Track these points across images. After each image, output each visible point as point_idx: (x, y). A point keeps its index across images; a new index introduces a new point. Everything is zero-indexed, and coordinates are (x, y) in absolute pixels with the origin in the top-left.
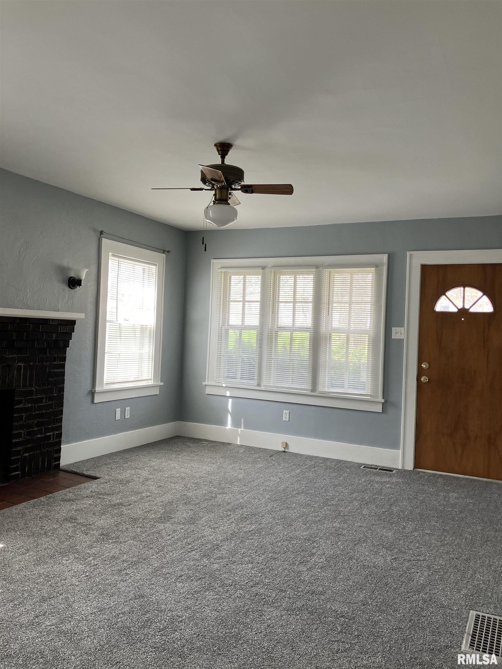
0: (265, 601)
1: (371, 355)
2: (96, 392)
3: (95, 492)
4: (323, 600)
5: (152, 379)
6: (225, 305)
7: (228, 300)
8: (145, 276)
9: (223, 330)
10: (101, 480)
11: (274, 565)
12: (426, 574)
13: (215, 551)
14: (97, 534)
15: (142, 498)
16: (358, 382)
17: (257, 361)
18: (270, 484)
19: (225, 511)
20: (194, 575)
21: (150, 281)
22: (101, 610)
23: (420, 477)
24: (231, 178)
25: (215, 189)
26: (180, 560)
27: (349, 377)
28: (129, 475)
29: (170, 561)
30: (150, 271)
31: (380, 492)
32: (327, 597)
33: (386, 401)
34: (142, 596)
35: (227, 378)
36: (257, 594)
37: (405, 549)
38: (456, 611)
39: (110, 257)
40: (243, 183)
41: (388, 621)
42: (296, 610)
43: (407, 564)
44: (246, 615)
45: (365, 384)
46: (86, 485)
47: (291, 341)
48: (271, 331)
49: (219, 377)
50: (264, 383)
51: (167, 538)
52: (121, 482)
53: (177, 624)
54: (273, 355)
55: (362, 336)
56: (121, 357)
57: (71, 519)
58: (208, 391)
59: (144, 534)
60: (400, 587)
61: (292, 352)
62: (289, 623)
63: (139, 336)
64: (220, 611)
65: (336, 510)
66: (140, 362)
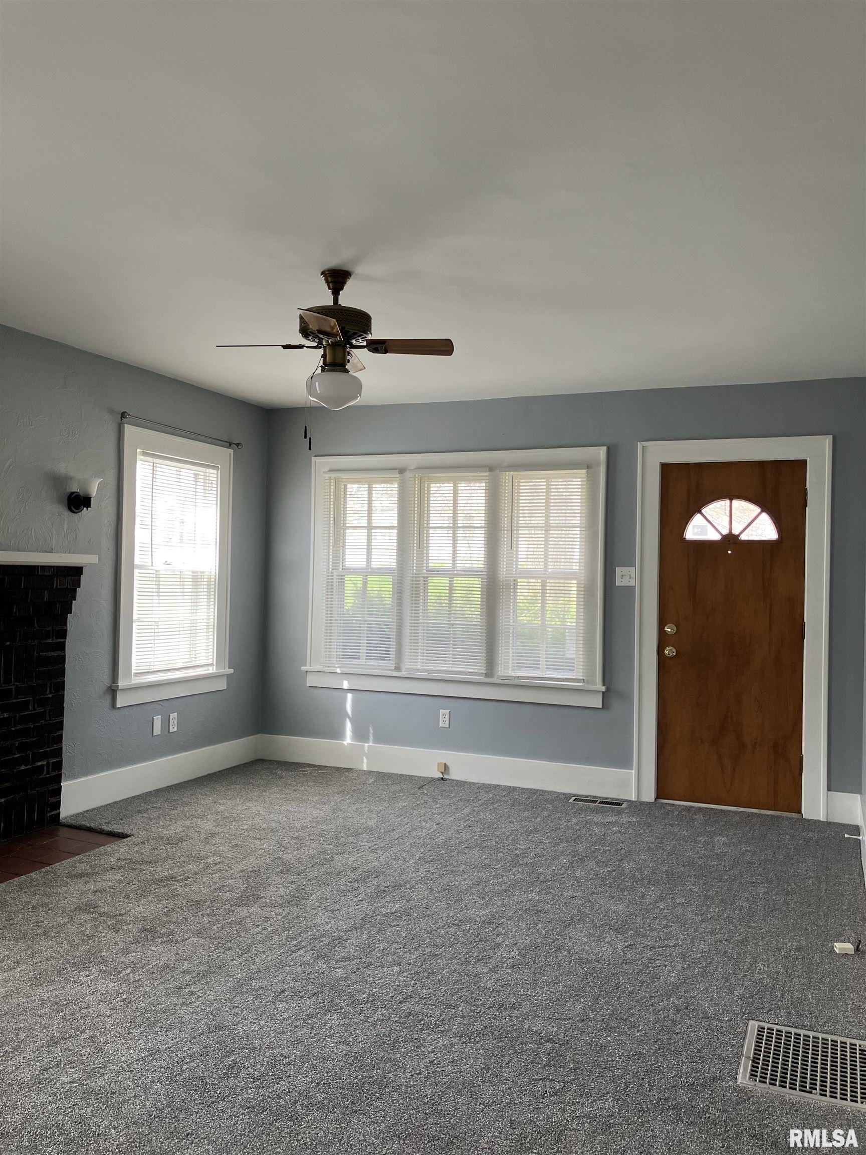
0: (424, 1024)
1: (582, 614)
2: (120, 688)
3: (125, 859)
4: (517, 1017)
5: (215, 664)
6: (337, 535)
7: (342, 525)
8: (198, 487)
9: (335, 577)
10: (134, 840)
11: (435, 966)
12: (679, 967)
13: (337, 948)
14: (135, 930)
15: (207, 867)
16: (562, 659)
17: (393, 628)
18: (420, 833)
19: (349, 882)
20: (305, 988)
21: (207, 495)
22: (154, 1053)
23: (667, 812)
24: (350, 329)
25: (324, 347)
26: (281, 966)
27: (546, 651)
28: (181, 829)
29: (262, 967)
30: (208, 478)
31: (602, 841)
32: (523, 1012)
33: (608, 690)
34: (220, 1028)
35: (343, 658)
36: (410, 1014)
37: (645, 930)
38: (726, 1023)
39: (138, 457)
40: (369, 337)
41: (621, 1043)
42: (475, 1035)
43: (649, 953)
44: (394, 1047)
45: (573, 661)
46: (108, 848)
47: (450, 593)
48: (416, 577)
49: (329, 658)
50: (406, 665)
51: (256, 930)
52: (169, 841)
53: (281, 1068)
54: (421, 617)
55: (567, 583)
56: (160, 627)
57: (88, 907)
58: (311, 681)
59: (215, 927)
60: (639, 990)
61: (453, 612)
62: (464, 1055)
63: (190, 590)
64: (351, 1044)
65: (532, 873)
66: (192, 635)
